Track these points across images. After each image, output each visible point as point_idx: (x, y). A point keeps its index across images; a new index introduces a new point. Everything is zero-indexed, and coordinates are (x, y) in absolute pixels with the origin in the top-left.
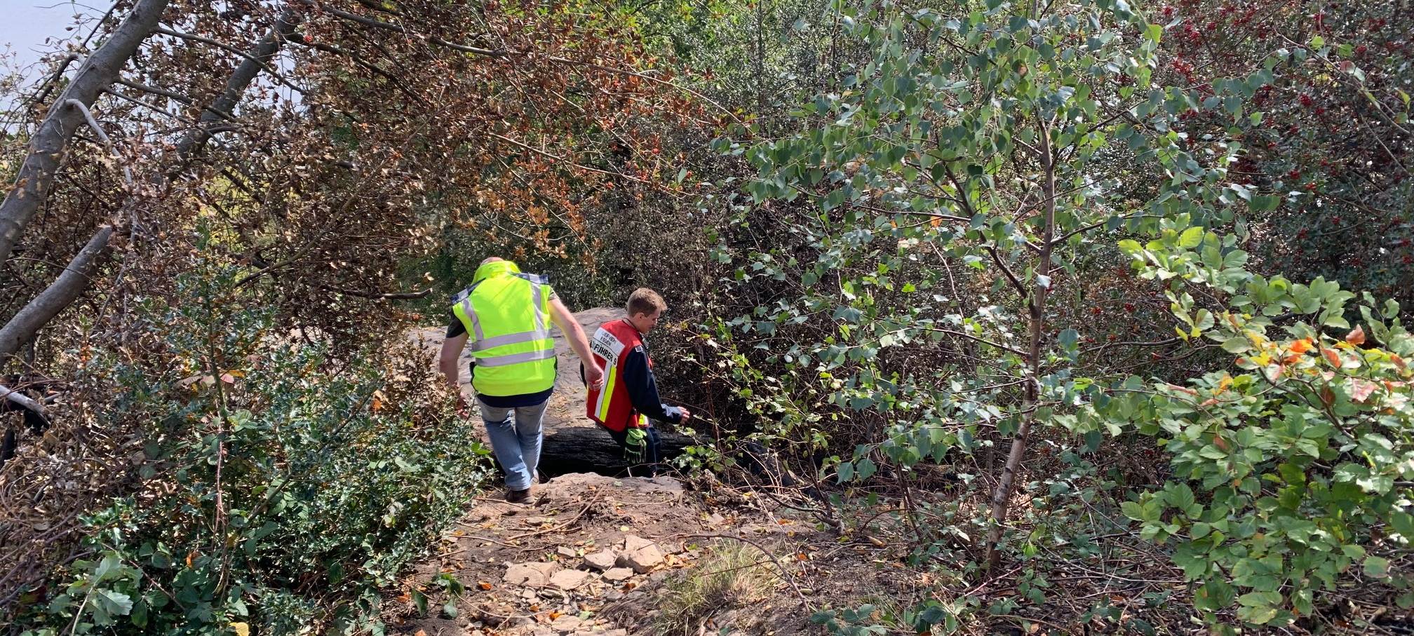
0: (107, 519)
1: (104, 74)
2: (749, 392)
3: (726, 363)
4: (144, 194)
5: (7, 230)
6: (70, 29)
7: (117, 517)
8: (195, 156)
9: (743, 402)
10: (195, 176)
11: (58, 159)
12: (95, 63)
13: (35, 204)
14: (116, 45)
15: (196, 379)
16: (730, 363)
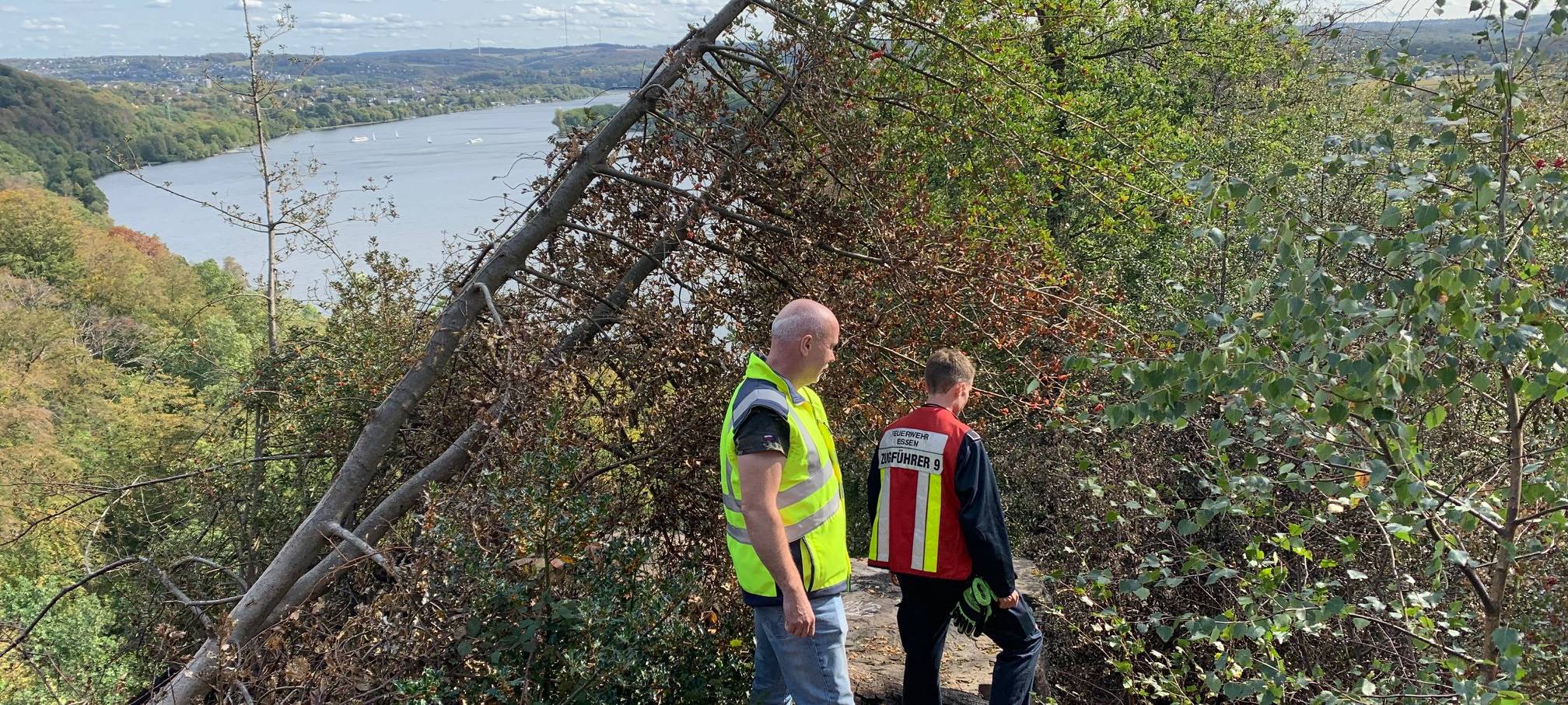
0: (416, 688)
1: (511, 262)
2: (1129, 666)
3: (1103, 627)
4: (516, 373)
5: (404, 401)
6: (495, 221)
7: (425, 688)
8: (582, 344)
9: (1119, 678)
10: (563, 360)
11: (459, 337)
12: (506, 251)
13: (433, 378)
14: (526, 235)
15: (528, 560)
16: (1108, 627)
